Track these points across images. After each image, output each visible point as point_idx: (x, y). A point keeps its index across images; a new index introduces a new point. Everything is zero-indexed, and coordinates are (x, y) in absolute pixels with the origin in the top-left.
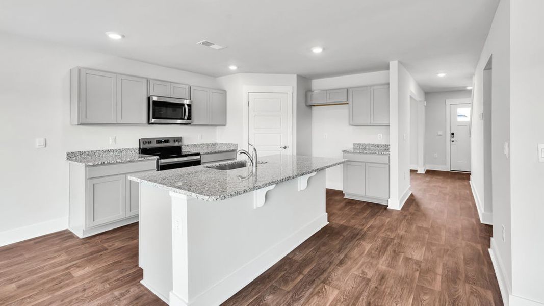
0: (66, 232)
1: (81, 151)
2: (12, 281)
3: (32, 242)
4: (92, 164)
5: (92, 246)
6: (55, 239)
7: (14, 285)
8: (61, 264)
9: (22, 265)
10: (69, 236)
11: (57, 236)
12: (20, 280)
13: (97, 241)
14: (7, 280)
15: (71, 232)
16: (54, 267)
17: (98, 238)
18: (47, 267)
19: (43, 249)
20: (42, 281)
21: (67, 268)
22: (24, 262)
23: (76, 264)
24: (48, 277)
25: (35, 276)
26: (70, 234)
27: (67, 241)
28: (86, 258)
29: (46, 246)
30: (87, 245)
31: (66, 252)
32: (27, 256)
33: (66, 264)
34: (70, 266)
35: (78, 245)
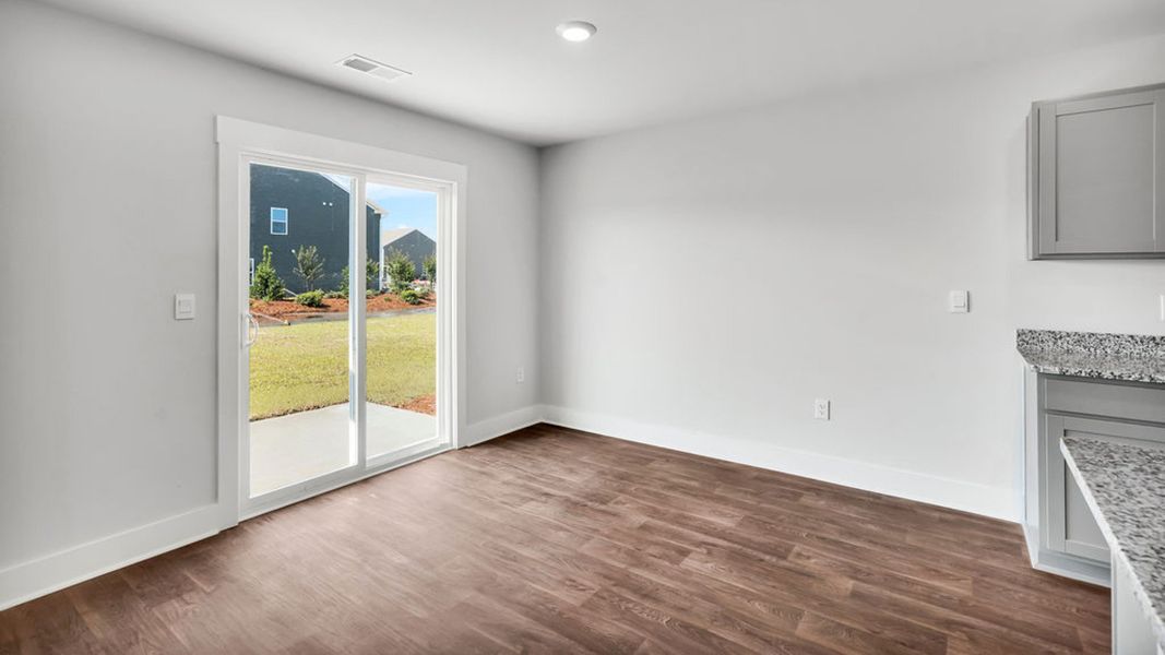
0: (1010, 530)
1: (1057, 330)
2: (854, 573)
3: (937, 515)
4: (1056, 370)
5: (1046, 610)
6: (979, 533)
7: (850, 584)
8: (945, 602)
9: (890, 552)
10: (1011, 545)
11: (986, 529)
12: (864, 581)
13: (1068, 602)
14: (851, 566)
15: (1021, 537)
16: (929, 599)
17: (1078, 594)
18: (919, 588)
19: (943, 544)
20: (888, 613)
21: (949, 624)
22: (894, 548)
23: (973, 627)
24: (905, 614)
25: (888, 593)
26: (1016, 541)
27: (997, 553)
28: (1005, 630)
29: (951, 539)
30: (1033, 597)
31: (975, 581)
32: (910, 540)
33: (955, 610)
34: (957, 623)
35: (1012, 581)
